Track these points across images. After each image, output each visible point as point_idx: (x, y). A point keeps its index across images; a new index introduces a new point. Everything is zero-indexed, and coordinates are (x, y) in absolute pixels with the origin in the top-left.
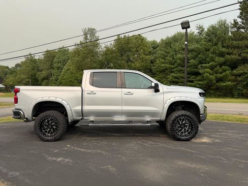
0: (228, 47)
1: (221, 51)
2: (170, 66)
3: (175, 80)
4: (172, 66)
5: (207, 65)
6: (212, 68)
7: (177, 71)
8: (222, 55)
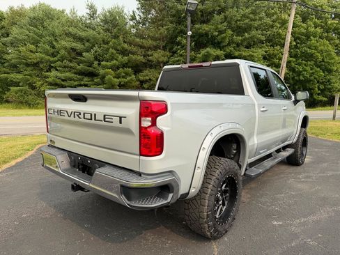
0: (130, 44)
1: (123, 48)
2: (48, 57)
3: (59, 81)
4: (52, 59)
5: (109, 64)
6: (115, 68)
7: (60, 67)
8: (124, 52)
